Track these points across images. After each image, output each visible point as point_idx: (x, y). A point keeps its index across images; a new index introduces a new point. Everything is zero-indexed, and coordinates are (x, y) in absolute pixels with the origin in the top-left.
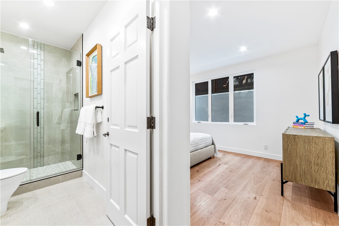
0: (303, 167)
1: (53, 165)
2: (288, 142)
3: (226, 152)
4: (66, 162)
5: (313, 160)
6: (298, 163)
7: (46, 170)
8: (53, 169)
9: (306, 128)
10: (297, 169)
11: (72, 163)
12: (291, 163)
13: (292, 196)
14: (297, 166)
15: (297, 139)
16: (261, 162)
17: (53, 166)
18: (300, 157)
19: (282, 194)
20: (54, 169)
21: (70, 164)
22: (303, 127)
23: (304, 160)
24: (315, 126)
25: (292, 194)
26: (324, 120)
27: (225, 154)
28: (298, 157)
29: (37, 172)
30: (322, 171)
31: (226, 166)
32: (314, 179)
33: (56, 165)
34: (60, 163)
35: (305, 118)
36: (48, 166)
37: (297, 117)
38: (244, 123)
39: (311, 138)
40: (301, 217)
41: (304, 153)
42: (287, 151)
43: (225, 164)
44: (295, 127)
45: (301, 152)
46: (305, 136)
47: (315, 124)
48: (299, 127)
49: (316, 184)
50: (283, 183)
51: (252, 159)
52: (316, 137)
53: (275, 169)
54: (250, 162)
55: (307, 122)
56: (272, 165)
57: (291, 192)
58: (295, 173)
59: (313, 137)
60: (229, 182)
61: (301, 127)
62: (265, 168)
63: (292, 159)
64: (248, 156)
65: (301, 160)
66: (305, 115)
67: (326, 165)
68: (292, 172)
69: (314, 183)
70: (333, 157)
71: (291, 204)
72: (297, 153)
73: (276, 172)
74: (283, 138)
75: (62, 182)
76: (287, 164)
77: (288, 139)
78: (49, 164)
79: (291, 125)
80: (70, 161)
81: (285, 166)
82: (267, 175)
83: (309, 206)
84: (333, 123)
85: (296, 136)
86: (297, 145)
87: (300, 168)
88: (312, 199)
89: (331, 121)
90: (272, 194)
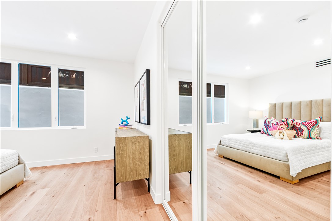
0: (131, 165)
2: (120, 144)
3: (46, 167)
5: (137, 157)
6: (127, 163)
9: (128, 128)
10: (127, 168)
12: (122, 164)
13: (122, 194)
14: (127, 165)
15: (127, 141)
16: (92, 168)
18: (129, 156)
19: (115, 198)
22: (126, 128)
23: (131, 158)
24: (133, 127)
25: (122, 191)
26: (140, 122)
27: (44, 171)
28: (128, 156)
30: (142, 164)
31: (45, 191)
32: (138, 173)
35: (127, 120)
37: (122, 119)
38: (72, 127)
39: (136, 138)
40: (132, 213)
41: (131, 152)
42: (119, 153)
43: (44, 187)
44: (120, 128)
45: (130, 152)
46: (133, 137)
47: (133, 125)
48: (124, 128)
49: (139, 176)
50: (115, 185)
51: (82, 167)
52: (139, 136)
53: (105, 171)
54: (80, 171)
55: (128, 124)
56: (102, 167)
57: (121, 190)
58: (125, 173)
59: (137, 137)
60: (50, 216)
61: (125, 128)
62: (96, 173)
63: (123, 161)
64: (77, 165)
65: (129, 159)
66: (127, 118)
67: (145, 158)
68: (123, 173)
69: (138, 177)
70: (148, 151)
71: (122, 204)
72: (127, 154)
73: (107, 174)
74: (116, 141)
76: (119, 166)
77: (120, 141)
79: (118, 126)
81: (118, 169)
82: (98, 181)
83: (134, 197)
84: (147, 125)
85: (126, 138)
86: (127, 146)
87: (129, 167)
88: (135, 189)
89: (146, 123)
90: (106, 202)
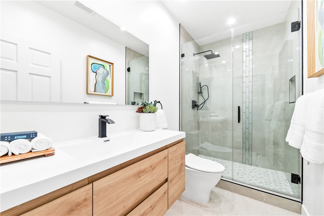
1: (262, 168)
4: (279, 172)
7: (252, 172)
8: (260, 174)
11: (285, 178)
17: (261, 170)
20: (261, 176)
21: (282, 177)
29: (244, 170)
33: (264, 170)
34: (270, 170)
36: (256, 167)
75: (266, 202)
78: (257, 166)
80: (283, 173)
